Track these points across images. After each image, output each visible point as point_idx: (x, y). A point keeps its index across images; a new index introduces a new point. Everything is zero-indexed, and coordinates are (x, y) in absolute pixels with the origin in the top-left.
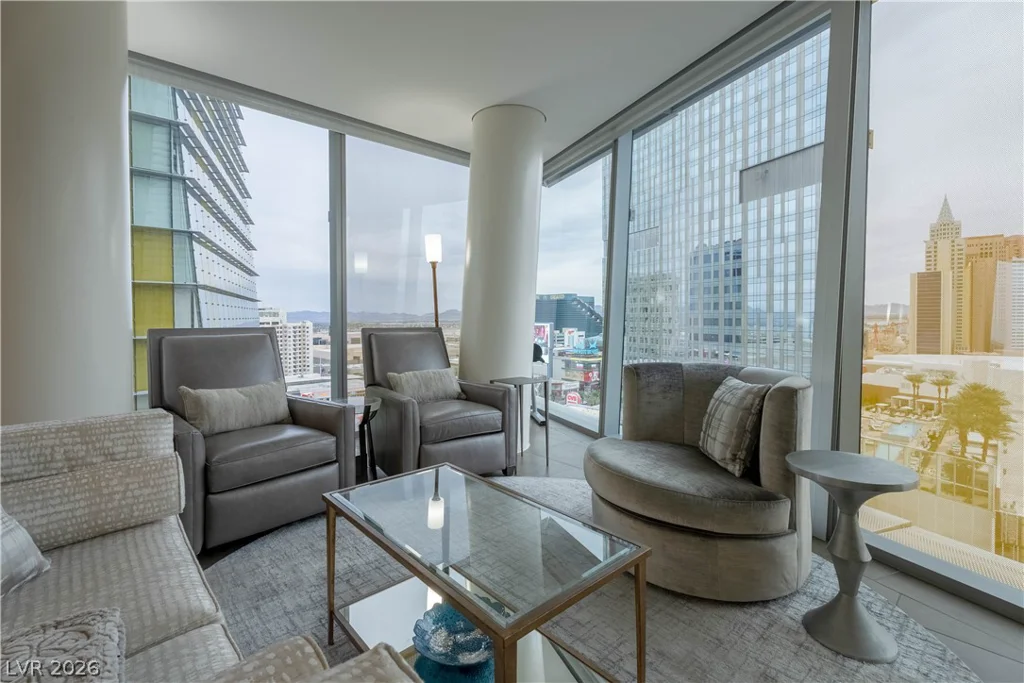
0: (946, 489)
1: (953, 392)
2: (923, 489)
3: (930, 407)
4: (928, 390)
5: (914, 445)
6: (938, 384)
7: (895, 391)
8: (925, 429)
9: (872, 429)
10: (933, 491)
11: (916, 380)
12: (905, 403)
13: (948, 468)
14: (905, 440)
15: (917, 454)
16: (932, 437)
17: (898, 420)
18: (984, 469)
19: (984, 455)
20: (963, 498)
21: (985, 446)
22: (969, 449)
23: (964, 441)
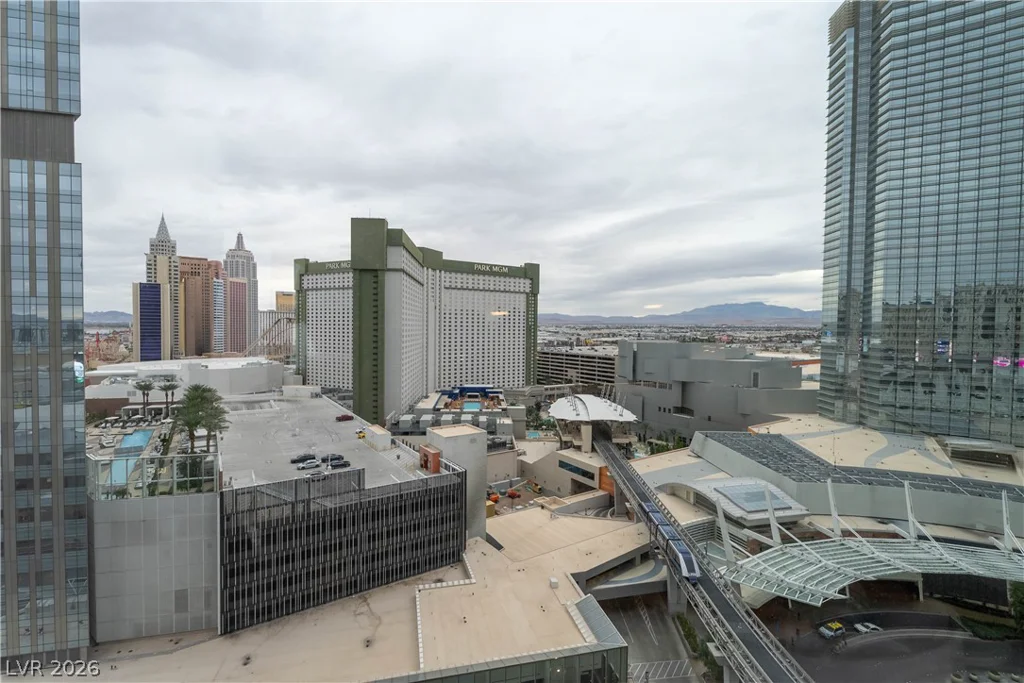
0: (181, 486)
1: (179, 395)
2: (162, 494)
3: (158, 412)
4: (157, 396)
5: (146, 455)
6: (165, 389)
7: (125, 402)
8: (156, 434)
9: (103, 447)
10: (170, 493)
11: (145, 388)
12: (136, 412)
13: (182, 467)
14: (138, 450)
15: (152, 461)
16: (163, 441)
17: (129, 430)
18: (209, 458)
19: (208, 446)
20: (193, 490)
21: (209, 438)
22: (196, 444)
23: (192, 438)
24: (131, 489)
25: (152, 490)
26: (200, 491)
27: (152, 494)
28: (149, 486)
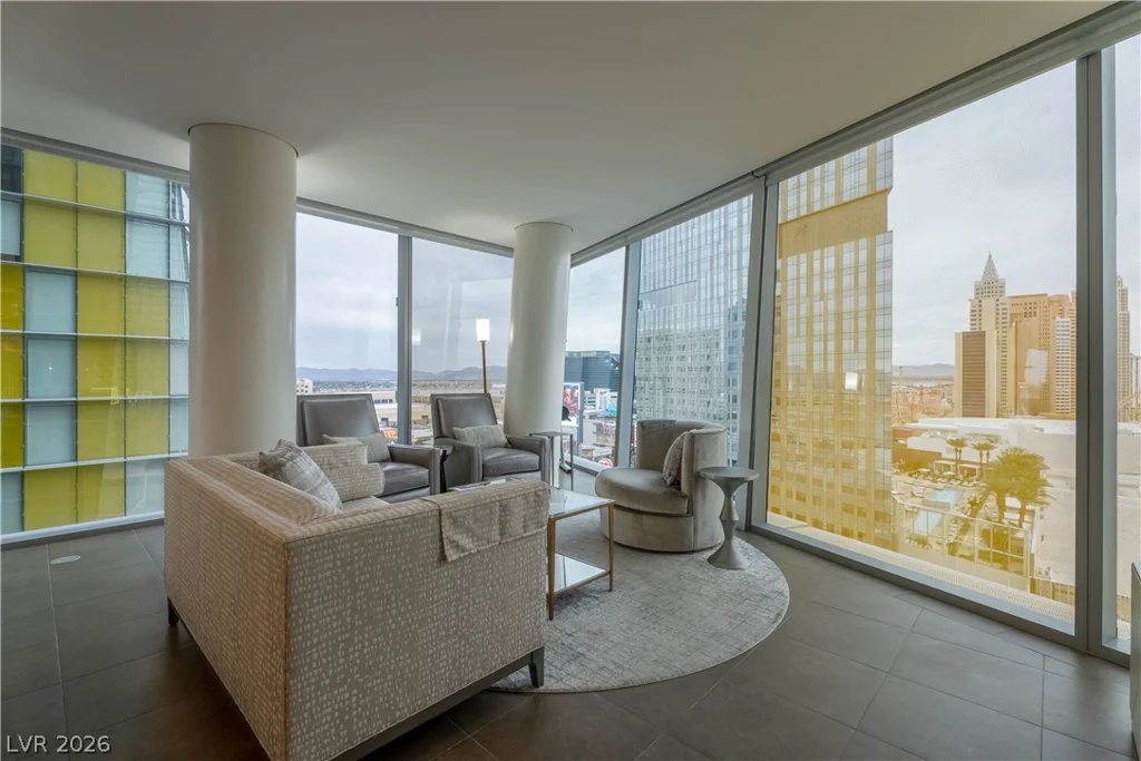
0: (984, 555)
1: (995, 455)
2: (962, 556)
3: (972, 472)
4: (970, 455)
5: (954, 512)
6: (980, 448)
7: (938, 456)
8: (966, 495)
9: (913, 495)
10: (971, 558)
11: (958, 444)
12: (948, 468)
13: (985, 534)
14: (945, 506)
15: (956, 519)
16: (972, 503)
17: (940, 486)
18: (1020, 535)
19: (1021, 520)
20: (999, 565)
21: (1022, 512)
22: (1006, 515)
23: (1002, 507)
24: (932, 542)
25: (953, 549)
26: (1006, 569)
27: (953, 553)
28: (949, 544)
